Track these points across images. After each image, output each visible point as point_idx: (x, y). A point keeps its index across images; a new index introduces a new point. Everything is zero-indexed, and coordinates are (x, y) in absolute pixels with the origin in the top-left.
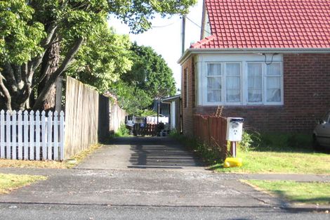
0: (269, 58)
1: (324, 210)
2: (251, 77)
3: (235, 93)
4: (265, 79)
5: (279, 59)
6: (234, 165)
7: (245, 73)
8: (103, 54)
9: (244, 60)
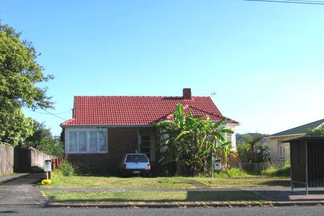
0: (100, 130)
1: (67, 206)
2: (91, 139)
3: (83, 147)
4: (98, 140)
5: (105, 130)
6: (46, 183)
7: (88, 137)
8: (16, 127)
9: (88, 131)
